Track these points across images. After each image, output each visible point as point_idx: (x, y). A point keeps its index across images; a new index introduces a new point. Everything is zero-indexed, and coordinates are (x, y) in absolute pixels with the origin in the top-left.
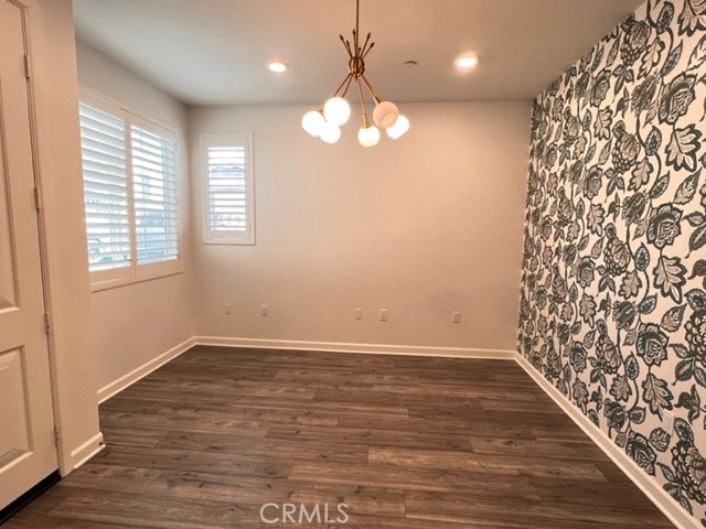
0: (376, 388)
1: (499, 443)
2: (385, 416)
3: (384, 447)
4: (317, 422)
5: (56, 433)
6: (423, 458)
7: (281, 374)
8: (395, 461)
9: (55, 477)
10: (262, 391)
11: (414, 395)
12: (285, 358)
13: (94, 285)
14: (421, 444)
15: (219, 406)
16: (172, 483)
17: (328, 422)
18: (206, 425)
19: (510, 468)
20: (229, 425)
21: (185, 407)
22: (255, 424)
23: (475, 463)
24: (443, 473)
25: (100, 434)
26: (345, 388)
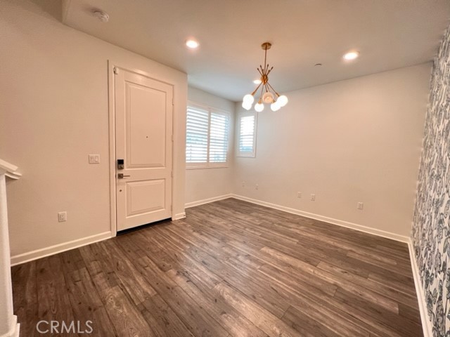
0: (292, 230)
1: (338, 270)
2: (284, 239)
3: (272, 248)
4: (253, 232)
5: (172, 206)
6: (286, 258)
7: (254, 214)
8: (272, 254)
9: (170, 220)
10: (242, 217)
11: (309, 237)
12: (261, 209)
13: (188, 167)
14: (291, 254)
15: (223, 217)
16: (194, 231)
17: (257, 233)
18: (214, 221)
19: (331, 280)
20: (222, 223)
21: (213, 214)
22: (230, 225)
23: (312, 270)
24: (290, 266)
25: (184, 213)
26: (276, 225)
